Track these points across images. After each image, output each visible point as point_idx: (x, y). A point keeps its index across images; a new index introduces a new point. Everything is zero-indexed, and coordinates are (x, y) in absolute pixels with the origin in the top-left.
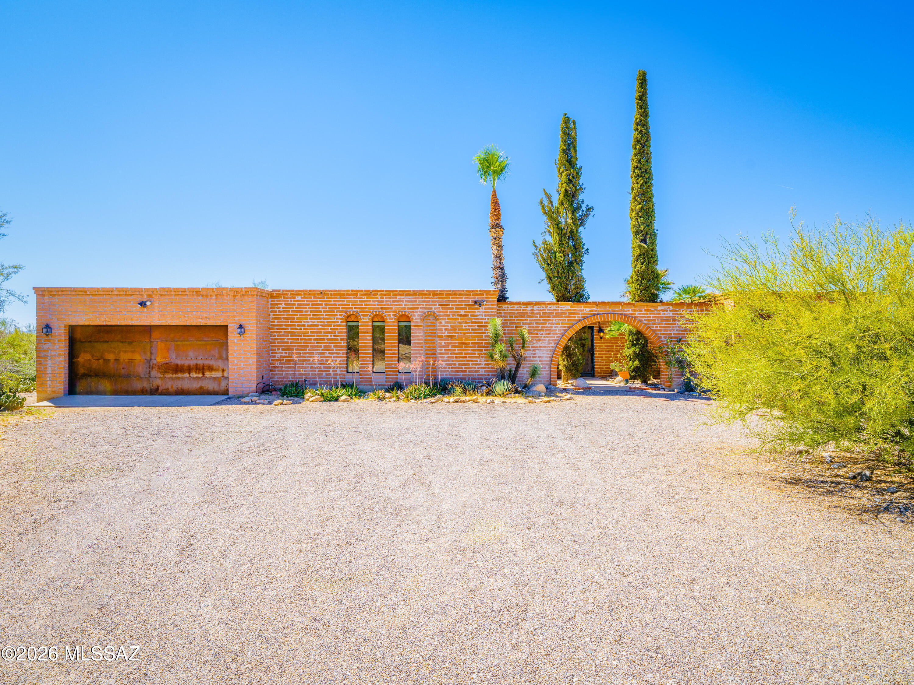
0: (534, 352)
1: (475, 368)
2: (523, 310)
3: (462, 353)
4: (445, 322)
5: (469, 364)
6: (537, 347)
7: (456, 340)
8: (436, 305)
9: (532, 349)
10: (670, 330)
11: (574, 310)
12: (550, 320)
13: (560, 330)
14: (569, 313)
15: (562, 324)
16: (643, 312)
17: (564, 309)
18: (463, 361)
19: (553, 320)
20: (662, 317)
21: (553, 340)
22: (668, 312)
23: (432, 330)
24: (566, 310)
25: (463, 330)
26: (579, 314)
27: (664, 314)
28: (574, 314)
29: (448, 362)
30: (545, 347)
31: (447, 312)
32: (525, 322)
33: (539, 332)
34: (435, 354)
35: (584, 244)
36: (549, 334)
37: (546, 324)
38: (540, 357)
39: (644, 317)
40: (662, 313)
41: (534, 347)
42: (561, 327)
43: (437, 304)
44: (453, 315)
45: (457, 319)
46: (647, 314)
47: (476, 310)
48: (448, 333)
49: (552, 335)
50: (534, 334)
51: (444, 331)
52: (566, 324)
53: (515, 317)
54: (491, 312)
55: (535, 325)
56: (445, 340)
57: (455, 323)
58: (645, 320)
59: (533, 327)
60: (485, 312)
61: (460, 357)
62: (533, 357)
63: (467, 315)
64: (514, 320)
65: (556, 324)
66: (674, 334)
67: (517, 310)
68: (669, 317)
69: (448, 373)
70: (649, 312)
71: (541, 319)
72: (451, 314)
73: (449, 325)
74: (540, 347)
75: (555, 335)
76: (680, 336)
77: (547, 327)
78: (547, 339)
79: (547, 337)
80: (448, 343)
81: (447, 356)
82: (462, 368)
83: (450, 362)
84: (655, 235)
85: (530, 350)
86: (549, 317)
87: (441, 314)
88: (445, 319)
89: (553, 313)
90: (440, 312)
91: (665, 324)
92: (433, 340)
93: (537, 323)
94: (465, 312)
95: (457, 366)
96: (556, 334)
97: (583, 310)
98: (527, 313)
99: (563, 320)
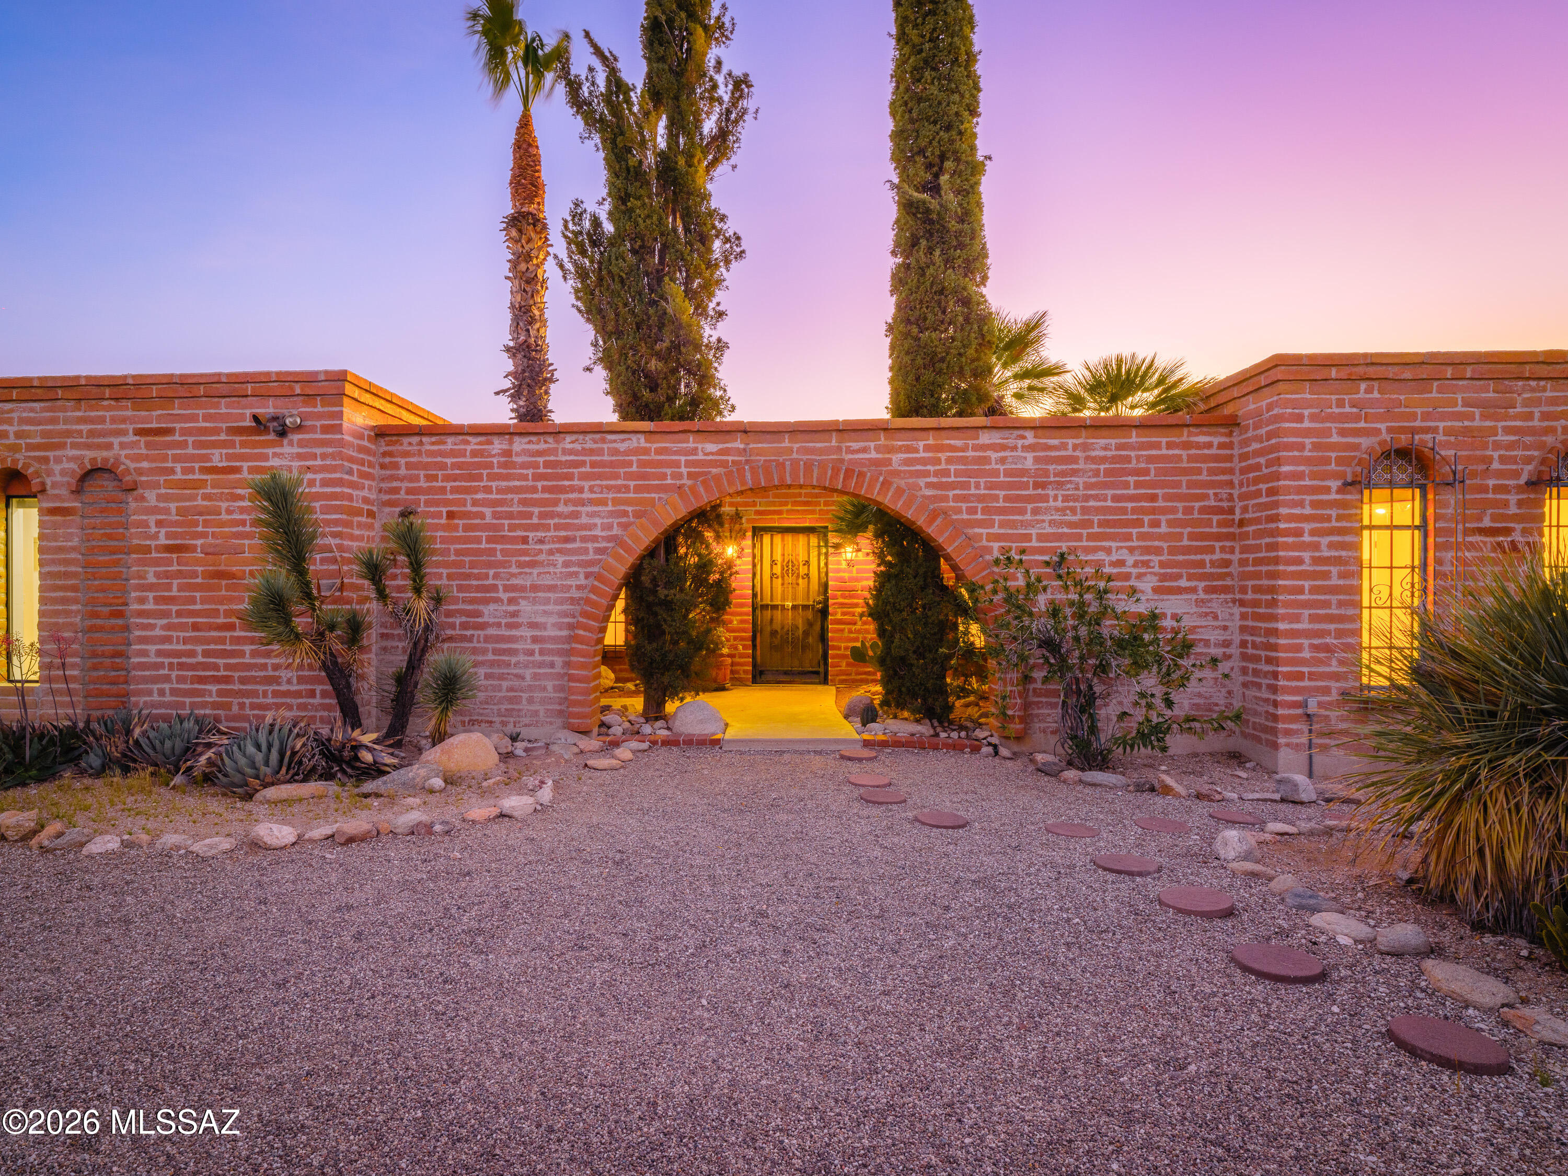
0: (512, 608)
1: (264, 667)
2: (474, 453)
3: (216, 613)
4: (160, 497)
5: (242, 654)
6: (522, 589)
7: (198, 562)
8: (124, 433)
9: (504, 596)
10: (1024, 524)
11: (659, 451)
12: (572, 489)
13: (609, 527)
14: (642, 464)
15: (615, 501)
16: (922, 455)
17: (622, 447)
18: (222, 640)
19: (581, 490)
20: (996, 473)
21: (581, 564)
22: (1019, 453)
23: (110, 525)
24: (629, 452)
25: (222, 524)
26: (677, 464)
27: (1003, 460)
28: (661, 464)
29: (166, 647)
30: (551, 588)
31: (165, 458)
32: (480, 496)
33: (531, 535)
34: (120, 614)
35: (723, 218)
36: (567, 540)
37: (556, 503)
38: (533, 625)
39: (926, 474)
40: (994, 456)
41: (513, 588)
42: (611, 514)
43: (131, 428)
44: (185, 471)
45: (201, 484)
46: (938, 461)
47: (270, 451)
48: (168, 536)
49: (577, 545)
50: (513, 540)
51: (153, 529)
52: (627, 502)
53: (447, 478)
54: (324, 456)
55: (515, 508)
56: (157, 562)
57: (193, 498)
58: (929, 485)
59: (510, 516)
60: (300, 457)
61: (211, 627)
62: (510, 626)
63: (237, 470)
64: (443, 490)
65: (592, 502)
66: (1041, 537)
67: (452, 454)
68: (1023, 472)
69: (167, 686)
70: (943, 456)
71: (539, 484)
72: (178, 467)
73: (173, 506)
74: (535, 588)
75: (590, 545)
76: (1064, 546)
77: (560, 515)
78: (560, 559)
79: (560, 551)
80: (167, 575)
81: (165, 621)
82: (216, 667)
83: (174, 647)
84: (976, 169)
85: (498, 600)
86: (570, 477)
87: (145, 465)
88: (156, 485)
89: (583, 463)
90: (138, 458)
91: (1007, 499)
92: (117, 563)
93: (523, 502)
94: (229, 457)
95: (200, 659)
96: (595, 539)
97: (694, 451)
98: (490, 466)
99: (618, 489)
